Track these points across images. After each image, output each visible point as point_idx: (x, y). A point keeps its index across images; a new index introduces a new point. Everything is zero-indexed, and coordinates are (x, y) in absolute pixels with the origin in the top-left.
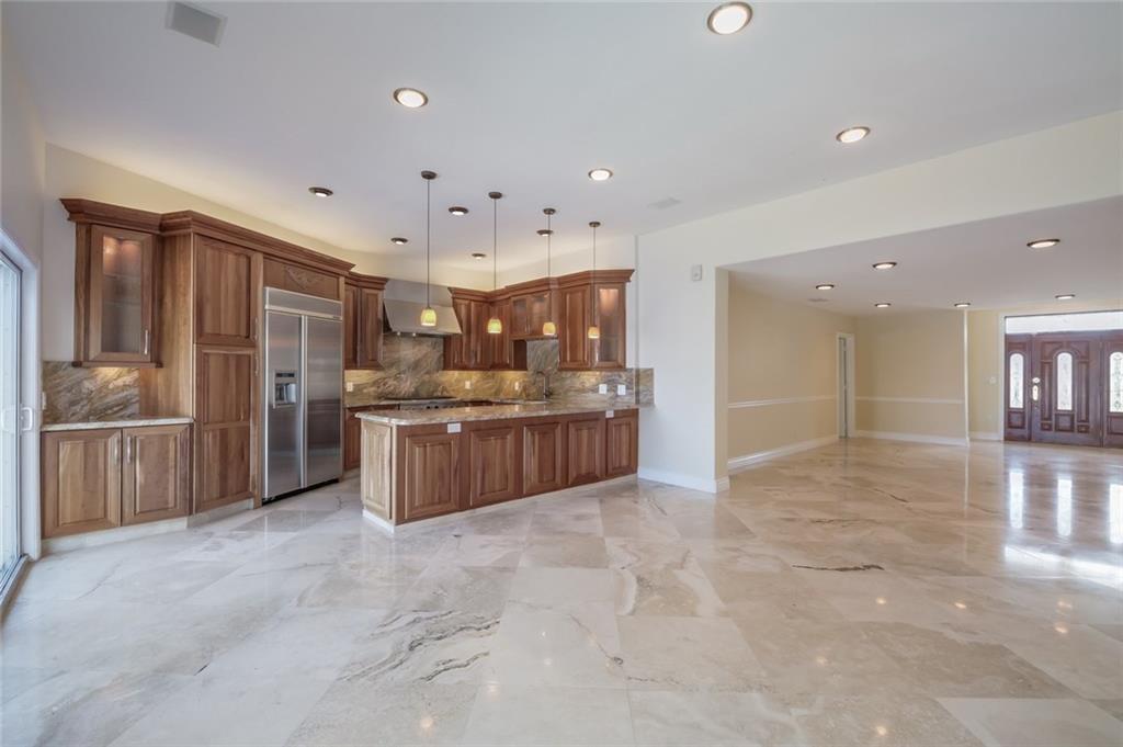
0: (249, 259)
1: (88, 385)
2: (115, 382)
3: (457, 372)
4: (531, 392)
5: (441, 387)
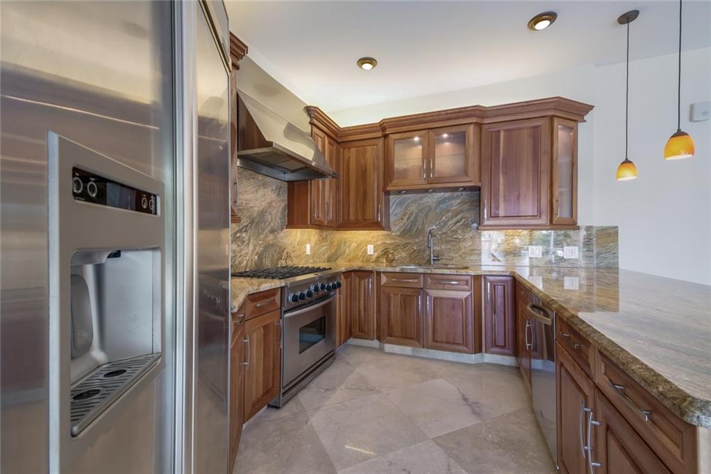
3: (299, 230)
4: (397, 258)
5: (285, 253)
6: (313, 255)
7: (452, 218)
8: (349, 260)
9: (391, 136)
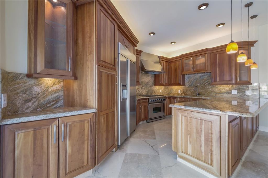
0: (114, 26)
1: (36, 89)
2: (52, 88)
3: (158, 86)
4: (187, 94)
5: (154, 92)
6: (163, 93)
7: (205, 81)
8: (173, 94)
9: (183, 59)
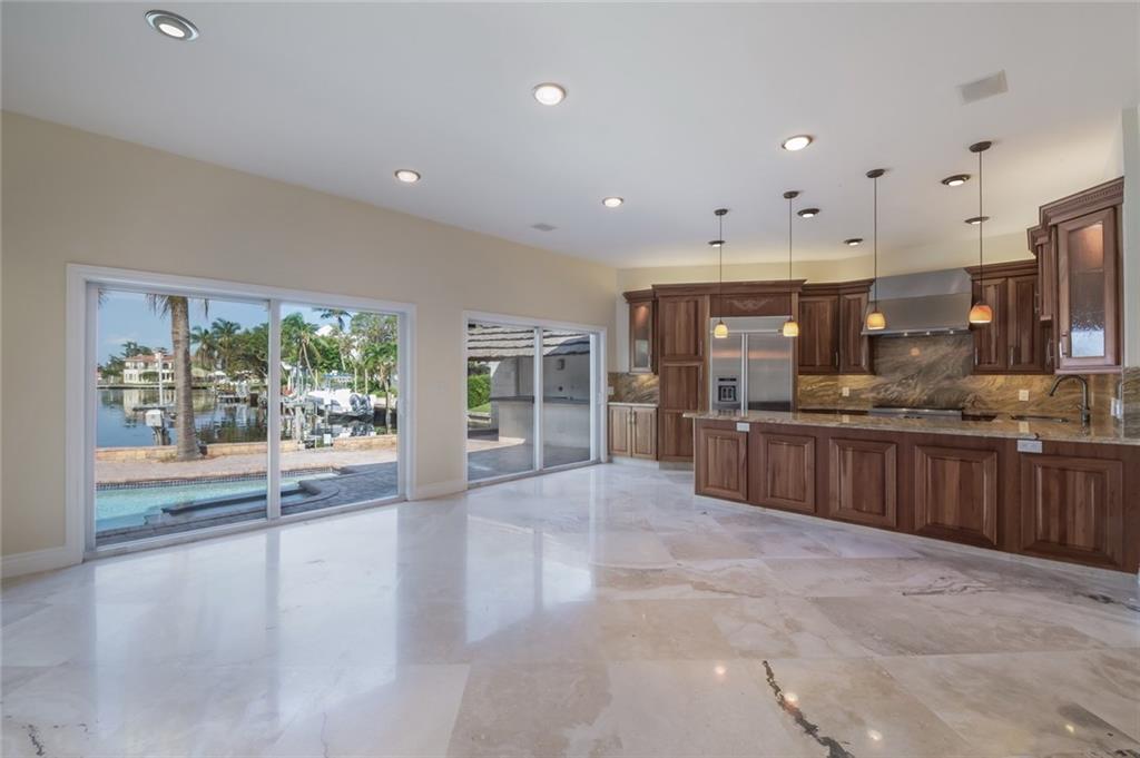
0: (696, 302)
